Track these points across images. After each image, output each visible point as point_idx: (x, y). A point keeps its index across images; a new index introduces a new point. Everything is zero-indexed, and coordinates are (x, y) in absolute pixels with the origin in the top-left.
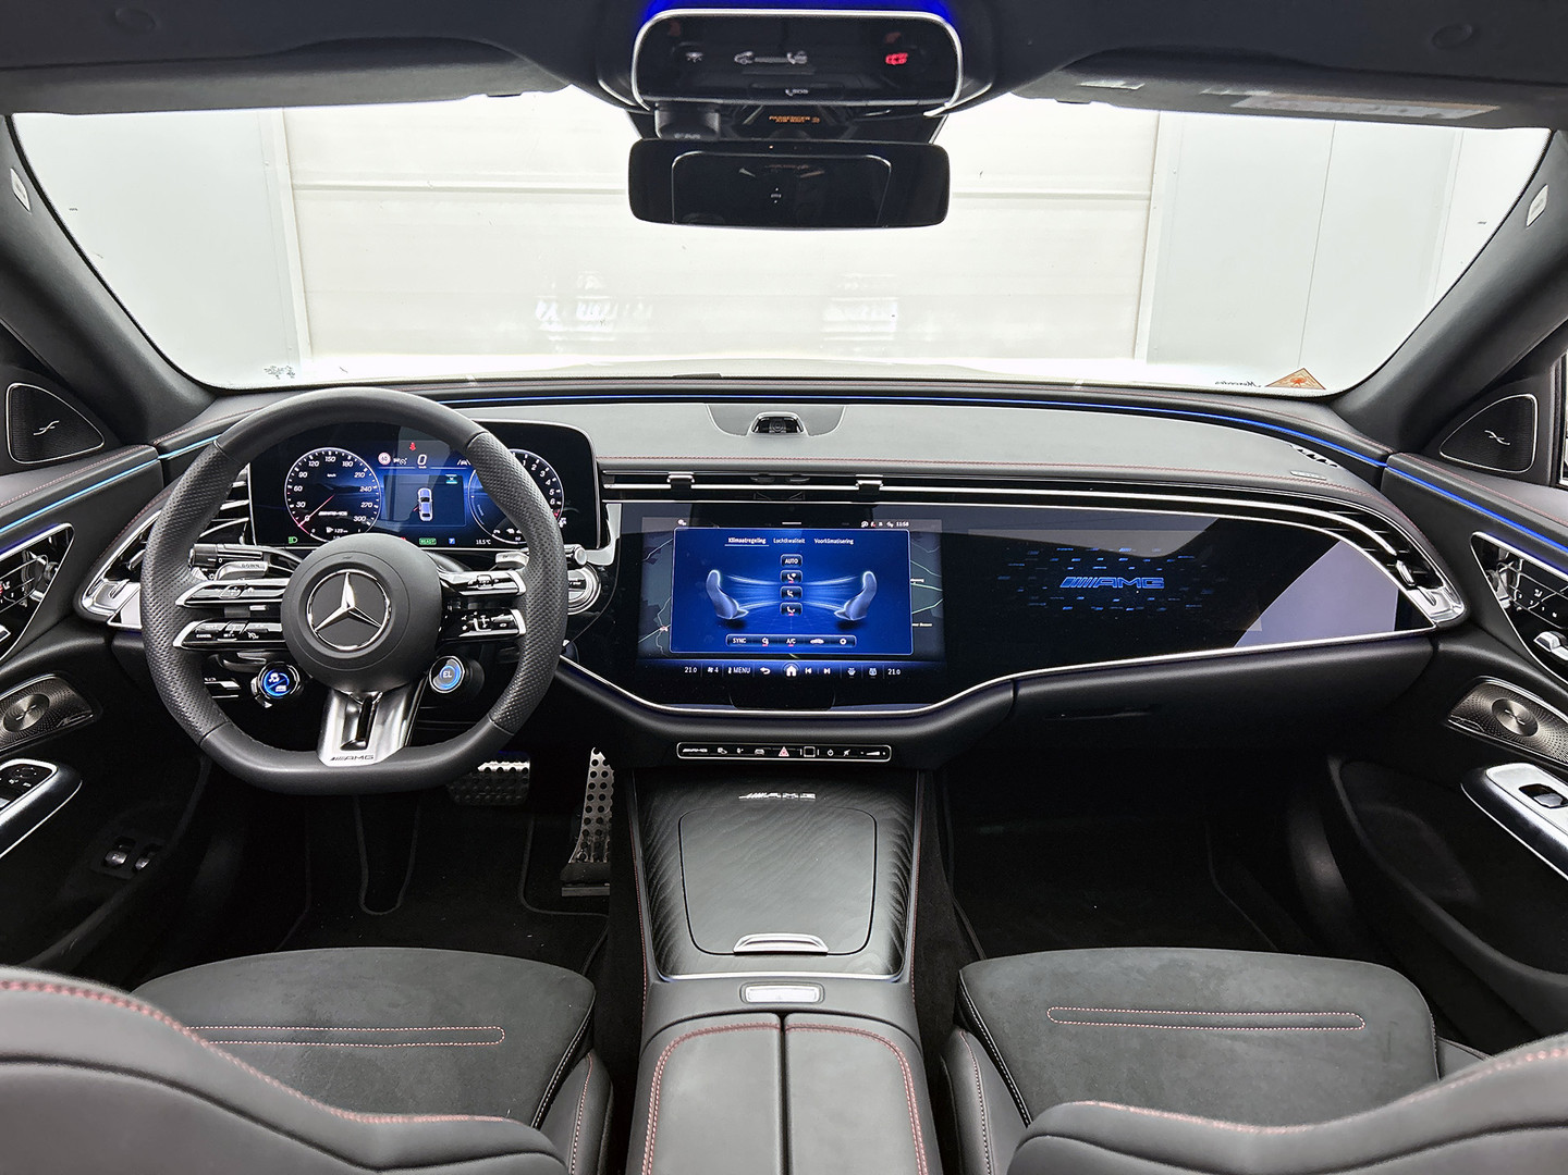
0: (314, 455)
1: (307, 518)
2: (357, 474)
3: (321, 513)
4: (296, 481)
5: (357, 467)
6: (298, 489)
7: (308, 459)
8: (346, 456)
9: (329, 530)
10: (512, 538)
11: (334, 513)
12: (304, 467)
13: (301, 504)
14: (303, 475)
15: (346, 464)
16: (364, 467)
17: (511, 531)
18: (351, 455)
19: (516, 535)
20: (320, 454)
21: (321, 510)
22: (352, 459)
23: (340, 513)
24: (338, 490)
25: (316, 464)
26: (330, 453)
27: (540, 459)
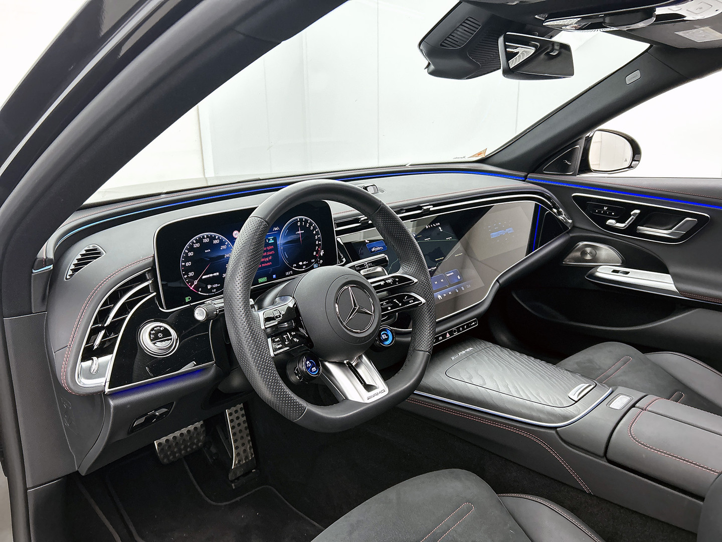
0: (196, 240)
1: (196, 282)
2: (223, 247)
3: (204, 277)
4: (187, 259)
5: (222, 243)
6: (188, 264)
7: (193, 243)
8: (215, 236)
9: (209, 287)
10: (301, 267)
11: (211, 275)
12: (191, 249)
13: (191, 274)
14: (191, 254)
15: (215, 242)
16: (226, 241)
17: (301, 263)
18: (217, 235)
19: (303, 265)
20: (200, 238)
21: (204, 275)
22: (219, 238)
23: (215, 274)
24: (212, 259)
25: (198, 245)
26: (205, 237)
27: (310, 220)
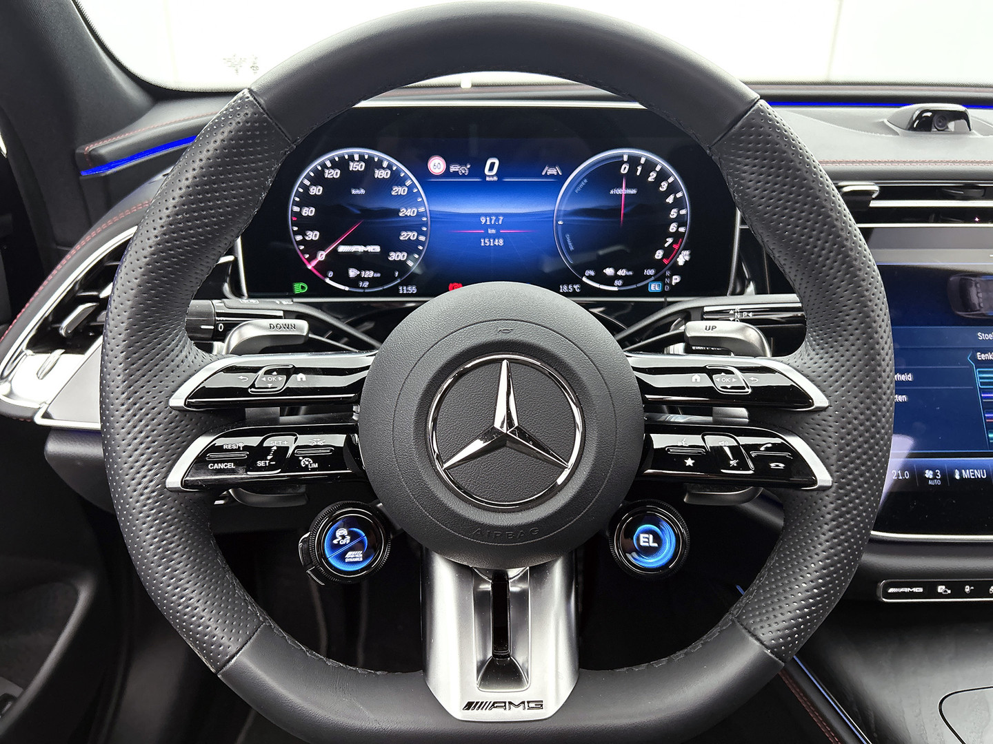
0: (333, 161)
1: (321, 256)
2: (398, 190)
3: (342, 249)
4: (306, 200)
5: (396, 179)
6: (309, 212)
7: (324, 166)
8: (381, 161)
9: (353, 273)
10: (609, 281)
11: (361, 249)
12: (318, 179)
13: (313, 235)
14: (316, 190)
15: (380, 174)
16: (406, 177)
17: (609, 271)
18: (387, 160)
19: (617, 277)
20: (342, 158)
21: (343, 243)
22: (390, 167)
23: (371, 249)
24: (368, 213)
25: (335, 174)
26: (356, 157)
27: (661, 164)
